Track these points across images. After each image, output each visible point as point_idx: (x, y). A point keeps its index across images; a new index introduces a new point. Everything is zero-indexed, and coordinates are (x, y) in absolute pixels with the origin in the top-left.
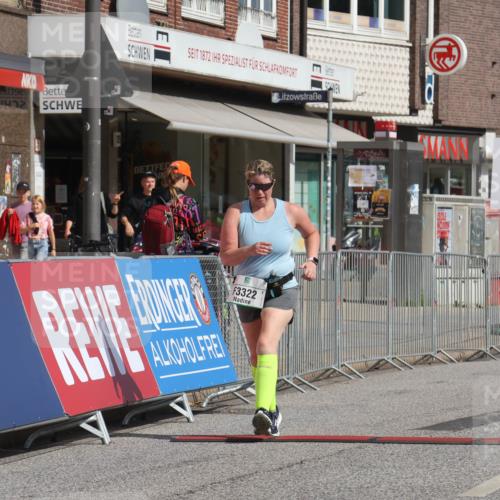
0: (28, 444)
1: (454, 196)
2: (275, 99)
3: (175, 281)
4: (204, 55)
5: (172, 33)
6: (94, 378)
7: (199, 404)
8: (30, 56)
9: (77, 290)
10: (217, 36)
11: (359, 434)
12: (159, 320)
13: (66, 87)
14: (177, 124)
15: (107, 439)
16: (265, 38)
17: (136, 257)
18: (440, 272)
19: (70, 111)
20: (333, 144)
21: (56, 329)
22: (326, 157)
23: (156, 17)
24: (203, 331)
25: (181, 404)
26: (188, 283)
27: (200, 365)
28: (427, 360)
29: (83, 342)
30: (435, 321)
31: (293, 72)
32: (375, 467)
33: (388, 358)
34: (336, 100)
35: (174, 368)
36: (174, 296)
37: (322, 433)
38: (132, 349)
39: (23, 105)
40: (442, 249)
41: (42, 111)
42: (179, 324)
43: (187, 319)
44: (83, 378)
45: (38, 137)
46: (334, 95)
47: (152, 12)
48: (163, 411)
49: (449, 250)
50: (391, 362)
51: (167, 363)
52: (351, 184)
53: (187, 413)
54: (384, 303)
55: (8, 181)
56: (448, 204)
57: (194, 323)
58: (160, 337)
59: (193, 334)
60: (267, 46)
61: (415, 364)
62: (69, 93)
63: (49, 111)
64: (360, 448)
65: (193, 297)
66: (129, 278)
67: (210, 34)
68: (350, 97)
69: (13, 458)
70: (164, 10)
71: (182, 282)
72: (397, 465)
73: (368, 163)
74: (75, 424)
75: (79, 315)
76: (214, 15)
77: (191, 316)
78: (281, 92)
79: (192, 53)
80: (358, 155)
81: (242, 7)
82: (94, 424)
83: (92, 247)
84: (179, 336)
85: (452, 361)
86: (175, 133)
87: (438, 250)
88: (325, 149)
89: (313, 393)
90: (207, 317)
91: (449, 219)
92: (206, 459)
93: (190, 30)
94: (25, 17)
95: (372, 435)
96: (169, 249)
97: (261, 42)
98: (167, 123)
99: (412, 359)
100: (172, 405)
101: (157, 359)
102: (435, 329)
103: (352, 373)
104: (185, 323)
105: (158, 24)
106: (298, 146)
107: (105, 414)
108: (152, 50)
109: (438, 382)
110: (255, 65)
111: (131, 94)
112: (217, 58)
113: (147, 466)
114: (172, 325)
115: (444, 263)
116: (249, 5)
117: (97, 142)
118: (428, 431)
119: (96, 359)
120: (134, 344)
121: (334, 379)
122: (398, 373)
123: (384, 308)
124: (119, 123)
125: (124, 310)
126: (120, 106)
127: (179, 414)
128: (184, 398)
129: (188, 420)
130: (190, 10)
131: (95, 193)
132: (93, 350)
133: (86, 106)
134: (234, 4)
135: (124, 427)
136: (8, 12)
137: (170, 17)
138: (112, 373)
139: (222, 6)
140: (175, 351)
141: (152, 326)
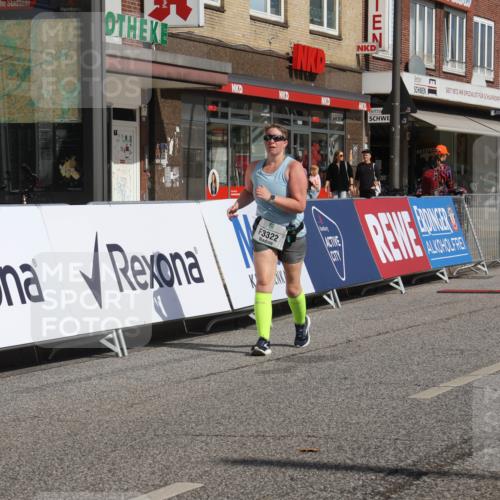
0: (363, 293)
2: (493, 113)
4: (455, 91)
5: (438, 80)
6: (396, 259)
7: (452, 274)
8: (363, 93)
9: (388, 214)
10: (462, 81)
13: (381, 109)
14: (439, 128)
15: (404, 292)
16: (487, 82)
17: (419, 196)
19: (383, 121)
21: (377, 234)
23: (429, 72)
24: (455, 235)
25: (442, 274)
26: (446, 210)
27: (452, 253)
29: (391, 240)
35: (439, 255)
36: (439, 217)
38: (417, 244)
39: (359, 119)
41: (369, 121)
43: (446, 229)
44: (391, 260)
45: (367, 135)
47: (427, 69)
48: (431, 277)
51: (435, 252)
53: (446, 278)
55: (351, 158)
57: (449, 231)
58: (431, 238)
59: (449, 237)
60: (488, 86)
62: (383, 112)
63: (373, 122)
65: (449, 218)
66: (415, 208)
67: (458, 80)
69: (355, 300)
70: (433, 68)
71: (443, 210)
74: (387, 283)
75: (389, 227)
76: (460, 70)
77: (448, 227)
78: (496, 110)
79: (448, 90)
81: (474, 65)
82: (397, 283)
83: (395, 192)
84: (441, 238)
86: (439, 132)
90: (456, 228)
92: (456, 302)
93: (447, 78)
94: (360, 73)
96: (436, 193)
97: (485, 84)
98: (435, 127)
100: (438, 274)
101: (430, 250)
104: (445, 231)
105: (430, 75)
107: (403, 278)
108: (427, 89)
110: (482, 96)
111: (415, 112)
112: (461, 92)
113: (425, 305)
114: (438, 232)
116: (479, 64)
117: (398, 137)
119: (398, 250)
120: (418, 242)
124: (409, 127)
125: (413, 224)
126: (411, 119)
127: (441, 279)
128: (444, 270)
129: (446, 282)
130: (448, 68)
131: (397, 164)
132: (396, 245)
133: (392, 119)
134: (471, 64)
135: (413, 285)
136: (352, 71)
137: (436, 72)
138: (406, 257)
139: (464, 65)
140: (439, 246)
141: (427, 233)
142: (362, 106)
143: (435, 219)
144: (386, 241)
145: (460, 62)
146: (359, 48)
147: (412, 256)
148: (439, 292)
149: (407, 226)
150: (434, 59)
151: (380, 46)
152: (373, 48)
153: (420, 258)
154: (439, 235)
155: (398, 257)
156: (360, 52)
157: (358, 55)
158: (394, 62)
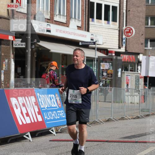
1: (131, 72)
2: (80, 44)
3: (51, 95)
4: (60, 31)
5: (51, 25)
6: (28, 123)
7: (58, 131)
8: (11, 31)
9: (23, 97)
10: (64, 26)
11: (103, 140)
12: (47, 106)
13: (21, 40)
14: (52, 51)
15: (31, 140)
16: (78, 27)
17: (40, 88)
18: (127, 94)
19: (22, 46)
20: (97, 57)
21: (17, 108)
22: (94, 61)
24: (59, 109)
25: (52, 131)
26: (55, 96)
27: (58, 119)
28: (123, 119)
29: (24, 112)
30: (125, 107)
31: (85, 36)
32: (107, 149)
33: (112, 118)
34: (98, 44)
35: (51, 120)
36: (51, 99)
37: (92, 139)
39: (9, 45)
40: (127, 87)
41: (14, 46)
42: (52, 107)
43: (55, 106)
44: (25, 123)
45: (13, 54)
46: (97, 43)
47: (46, 19)
48: (46, 133)
49: (129, 87)
50: (112, 119)
51: (49, 119)
52: (102, 68)
53: (54, 133)
54: (111, 102)
55: (4, 66)
56: (129, 74)
57: (56, 107)
58: (47, 111)
59: (56, 110)
60: (78, 29)
61: (119, 119)
62: (22, 42)
63: (16, 46)
64: (103, 143)
65: (56, 100)
66: (38, 94)
67: (62, 25)
68: (102, 44)
69: (4, 145)
70: (49, 18)
71: (53, 95)
72: (114, 149)
73: (106, 62)
74: (22, 136)
75: (24, 105)
76: (63, 20)
77: (56, 105)
78: (82, 42)
79: (57, 31)
80: (104, 60)
81: (71, 18)
82: (28, 136)
84: (52, 111)
85: (130, 119)
86: (52, 53)
87: (126, 87)
88: (95, 58)
89: (90, 128)
90: (60, 106)
91: (129, 79)
92: (59, 146)
93: (56, 24)
94: (9, 20)
95: (107, 140)
97: (76, 28)
98: (49, 50)
99: (118, 118)
100: (50, 131)
101: (46, 117)
102: (125, 109)
103: (101, 122)
104: (54, 107)
105: (48, 22)
106: (87, 57)
107: (31, 133)
108: (46, 30)
109: (126, 125)
110: (75, 34)
111: (39, 42)
112: (64, 32)
113: (42, 148)
114: (50, 108)
115: (128, 91)
116: (73, 17)
117: (29, 55)
118: (123, 139)
119: (28, 117)
120: (39, 113)
121: (96, 124)
122: (114, 122)
123: (111, 103)
124: (36, 50)
125: (37, 103)
126: (37, 46)
127: (52, 133)
128: (53, 129)
129: (54, 135)
130: (56, 18)
131: (29, 70)
132: (27, 115)
133: (27, 45)
134: (69, 17)
135: (36, 137)
136: (5, 18)
137: (51, 20)
138: (33, 121)
139: (65, 17)
140: (51, 115)
141: (44, 108)
142: (11, 38)
143: (49, 101)
144: (22, 113)
145: (63, 15)
146: (8, 6)
147: (36, 121)
148: (50, 141)
149: (34, 104)
150: (49, 13)
151: (20, 5)
152: (16, 6)
153: (41, 122)
154: (51, 109)
155: (29, 122)
156: (9, 8)
157: (8, 10)
158: (27, 14)
